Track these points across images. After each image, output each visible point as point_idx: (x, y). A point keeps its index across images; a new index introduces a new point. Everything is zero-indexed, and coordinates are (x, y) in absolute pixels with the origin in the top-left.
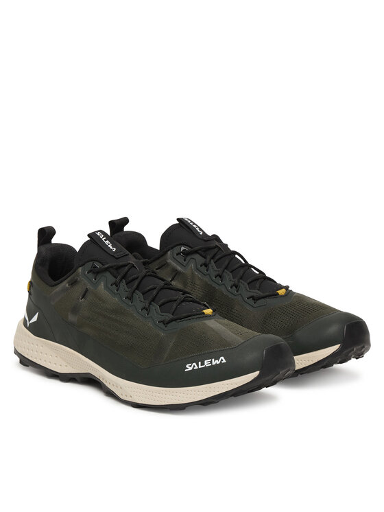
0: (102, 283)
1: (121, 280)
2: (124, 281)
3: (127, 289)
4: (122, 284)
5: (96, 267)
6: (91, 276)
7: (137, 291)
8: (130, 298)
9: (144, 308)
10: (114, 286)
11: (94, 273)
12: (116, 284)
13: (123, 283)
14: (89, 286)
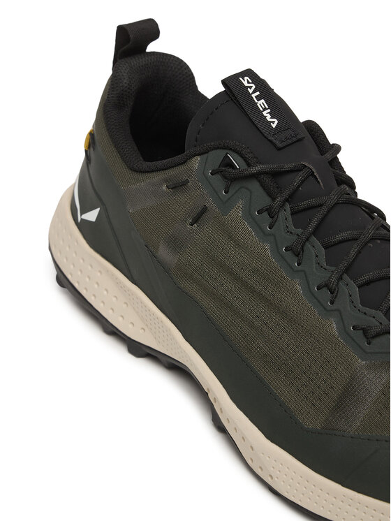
0: (240, 204)
1: (282, 206)
2: (288, 206)
3: (292, 228)
4: (282, 215)
5: (232, 166)
6: (218, 181)
7: (313, 239)
8: (297, 251)
9: (326, 285)
10: (265, 214)
11: (225, 177)
12: (272, 213)
13: (286, 212)
14: (211, 203)
